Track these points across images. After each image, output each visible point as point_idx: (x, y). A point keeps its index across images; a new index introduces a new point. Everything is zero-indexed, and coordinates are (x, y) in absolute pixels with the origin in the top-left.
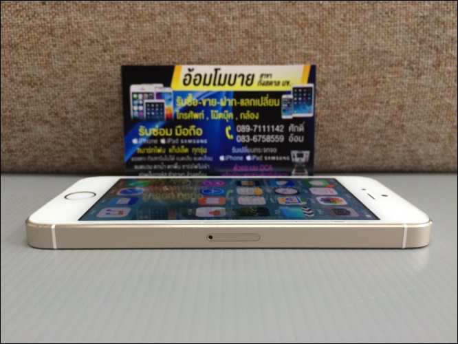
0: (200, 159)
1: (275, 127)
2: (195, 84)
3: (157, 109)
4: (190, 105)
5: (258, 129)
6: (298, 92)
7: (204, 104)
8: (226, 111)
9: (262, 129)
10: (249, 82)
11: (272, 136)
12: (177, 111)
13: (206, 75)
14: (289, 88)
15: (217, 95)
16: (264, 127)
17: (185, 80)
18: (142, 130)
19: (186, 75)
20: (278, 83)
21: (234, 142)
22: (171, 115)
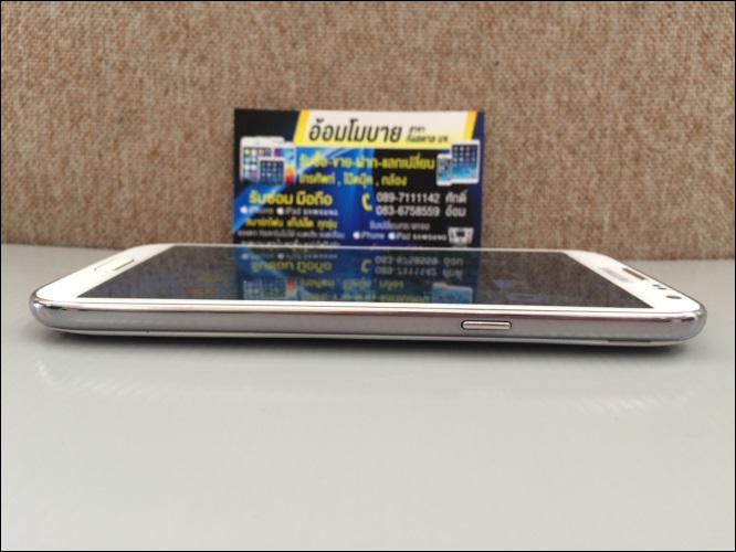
0: (328, 235)
1: (428, 195)
2: (324, 139)
3: (275, 170)
4: (317, 165)
5: (405, 198)
6: (459, 151)
7: (335, 164)
8: (364, 175)
9: (411, 198)
10: (395, 137)
11: (424, 208)
12: (300, 172)
13: (338, 128)
14: (446, 146)
15: (352, 154)
16: (413, 196)
17: (311, 134)
18: (254, 196)
19: (313, 127)
20: (432, 139)
21: (372, 216)
22: (292, 177)
